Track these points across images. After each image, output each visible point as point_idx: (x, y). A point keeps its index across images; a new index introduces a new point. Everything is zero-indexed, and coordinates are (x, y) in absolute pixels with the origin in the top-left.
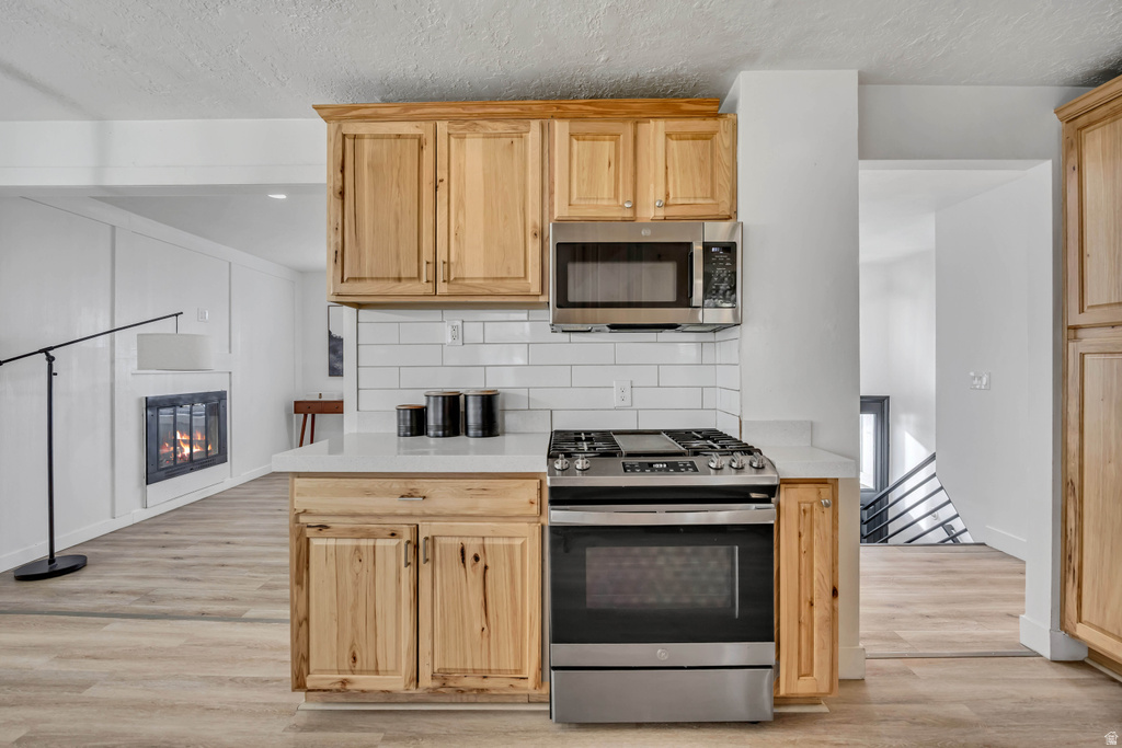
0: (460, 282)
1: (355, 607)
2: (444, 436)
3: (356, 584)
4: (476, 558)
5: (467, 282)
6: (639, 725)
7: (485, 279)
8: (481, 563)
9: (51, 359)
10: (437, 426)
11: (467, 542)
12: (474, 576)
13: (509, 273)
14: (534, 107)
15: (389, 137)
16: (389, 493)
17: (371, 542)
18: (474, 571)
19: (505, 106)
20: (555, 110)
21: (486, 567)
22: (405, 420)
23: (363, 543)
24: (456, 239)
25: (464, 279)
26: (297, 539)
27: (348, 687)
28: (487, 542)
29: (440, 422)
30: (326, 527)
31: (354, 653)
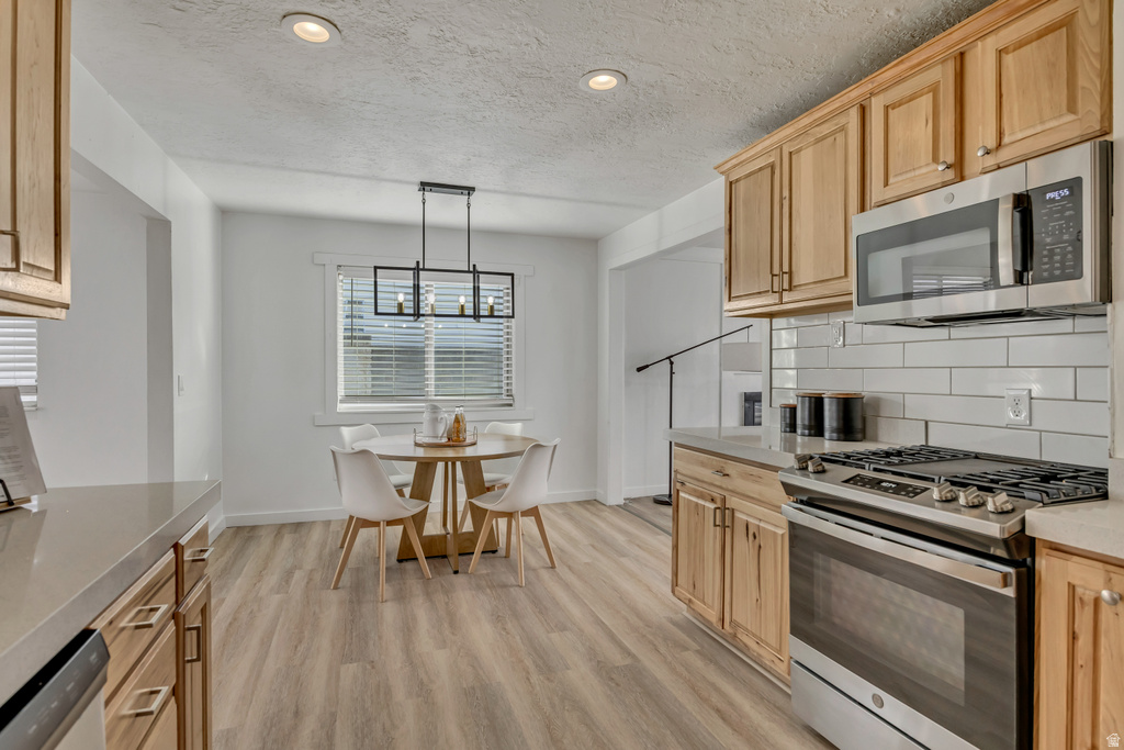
0: (798, 288)
1: (695, 547)
2: (810, 435)
3: (696, 531)
4: (755, 536)
7: (815, 282)
8: (757, 542)
9: (672, 363)
10: (804, 425)
11: (750, 520)
12: (754, 552)
13: (832, 274)
14: (851, 94)
15: (754, 172)
18: (754, 548)
19: (827, 106)
20: (870, 86)
21: (760, 546)
22: (785, 417)
28: (762, 524)
29: (807, 423)
30: (684, 484)
31: (694, 582)
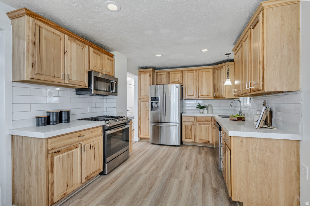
0: (70, 80)
1: (67, 171)
3: (68, 164)
4: (93, 147)
5: (72, 81)
6: (115, 168)
7: (76, 81)
8: (94, 147)
11: (91, 144)
12: (92, 151)
13: (82, 80)
14: (87, 42)
15: (51, 32)
16: (75, 137)
17: (71, 151)
18: (92, 150)
19: (82, 39)
20: (91, 45)
21: (95, 148)
23: (69, 152)
24: (70, 69)
25: (72, 80)
26: (51, 158)
27: (66, 195)
28: (94, 142)
30: (60, 151)
31: (67, 184)
